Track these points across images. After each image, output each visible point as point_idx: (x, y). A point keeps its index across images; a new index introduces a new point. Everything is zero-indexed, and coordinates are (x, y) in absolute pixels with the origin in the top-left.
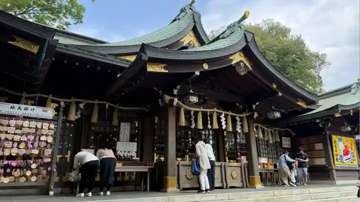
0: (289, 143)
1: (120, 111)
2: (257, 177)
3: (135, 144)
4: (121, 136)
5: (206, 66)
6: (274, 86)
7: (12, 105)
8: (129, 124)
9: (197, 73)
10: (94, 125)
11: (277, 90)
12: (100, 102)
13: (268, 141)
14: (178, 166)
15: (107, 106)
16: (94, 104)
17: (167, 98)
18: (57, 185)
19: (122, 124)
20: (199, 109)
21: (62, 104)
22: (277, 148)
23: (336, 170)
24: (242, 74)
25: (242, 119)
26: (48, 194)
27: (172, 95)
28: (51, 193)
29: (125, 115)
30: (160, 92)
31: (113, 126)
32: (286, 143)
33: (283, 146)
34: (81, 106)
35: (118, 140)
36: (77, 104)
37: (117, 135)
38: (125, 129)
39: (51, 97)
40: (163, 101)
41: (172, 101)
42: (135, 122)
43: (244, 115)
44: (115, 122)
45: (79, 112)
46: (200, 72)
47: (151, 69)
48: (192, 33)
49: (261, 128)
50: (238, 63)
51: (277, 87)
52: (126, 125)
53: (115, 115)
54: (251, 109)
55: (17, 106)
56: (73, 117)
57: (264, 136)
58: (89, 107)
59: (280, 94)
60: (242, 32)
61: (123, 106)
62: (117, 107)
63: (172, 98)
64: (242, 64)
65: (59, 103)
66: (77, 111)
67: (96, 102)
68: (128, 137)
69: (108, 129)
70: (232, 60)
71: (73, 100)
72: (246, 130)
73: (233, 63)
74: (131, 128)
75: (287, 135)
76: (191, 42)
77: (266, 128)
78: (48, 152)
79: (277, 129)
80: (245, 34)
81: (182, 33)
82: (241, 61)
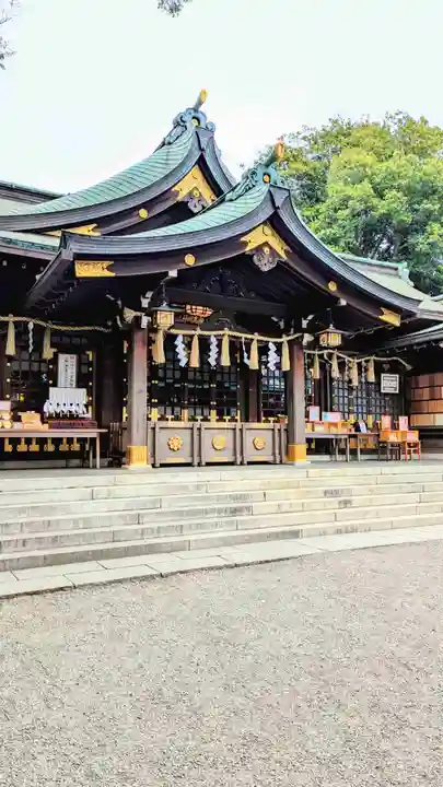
0: (396, 384)
1: (54, 333)
2: (300, 448)
3: (85, 391)
4: (60, 376)
5: (190, 260)
6: (332, 287)
8: (75, 356)
9: (173, 274)
10: (10, 358)
11: (338, 295)
12: (17, 319)
13: (350, 381)
14: (154, 429)
15: (31, 326)
16: (7, 323)
17: (130, 314)
19: (62, 357)
20: (193, 332)
22: (368, 395)
24: (266, 268)
25: (279, 347)
27: (138, 307)
29: (66, 340)
30: (119, 302)
31: (45, 361)
32: (390, 383)
33: (382, 391)
35: (55, 385)
37: (53, 375)
38: (67, 366)
40: (122, 319)
41: (137, 320)
42: (88, 353)
43: (285, 339)
44: (48, 353)
46: (179, 271)
47: (83, 271)
48: (196, 172)
49: (338, 358)
50: (259, 249)
51: (339, 288)
52: (69, 360)
53: (46, 341)
54: (299, 329)
57: (341, 372)
59: (343, 302)
60: (265, 188)
61: (62, 325)
62: (50, 325)
63: (139, 314)
64: (266, 249)
67: (11, 318)
68: (74, 378)
69: (35, 367)
70: (245, 244)
72: (286, 366)
73: (248, 249)
74: (80, 364)
75: (394, 368)
76: (195, 192)
77: (347, 359)
79: (373, 358)
80: (270, 192)
81: (175, 174)
82: (266, 244)
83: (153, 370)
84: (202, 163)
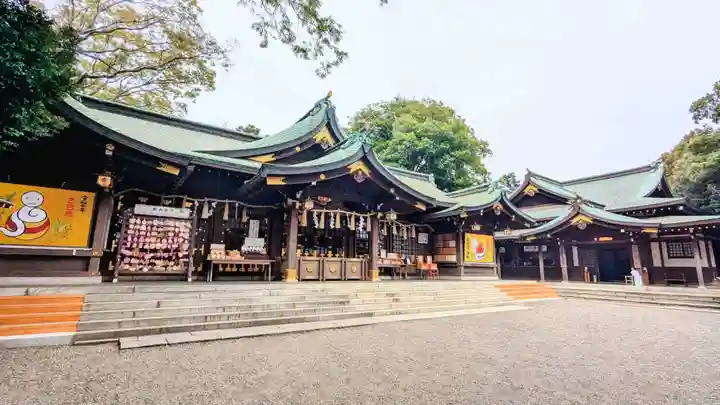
0: (426, 239)
1: (249, 209)
2: (375, 272)
3: (263, 240)
4: (250, 231)
5: (322, 177)
6: (392, 191)
7: (154, 207)
8: (258, 221)
9: (314, 183)
10: (225, 222)
11: (395, 195)
12: (230, 201)
13: (403, 237)
14: (299, 260)
15: (237, 205)
16: (225, 203)
17: (290, 201)
18: (194, 273)
19: (252, 221)
20: (322, 211)
21: (196, 204)
22: (412, 244)
23: (465, 267)
24: (359, 181)
25: (365, 218)
26: (186, 280)
27: (294, 198)
28: (190, 280)
29: (255, 213)
31: (243, 223)
32: (423, 238)
33: (419, 242)
34: (214, 205)
35: (247, 236)
36: (210, 203)
37: (246, 231)
38: (254, 226)
39: (186, 197)
40: (286, 204)
41: (294, 204)
42: (265, 219)
43: (368, 215)
44: (245, 219)
45: (211, 211)
46: (317, 182)
47: (270, 182)
48: (326, 130)
49: (396, 224)
50: (356, 172)
51: (395, 191)
52: (255, 223)
53: (244, 213)
54: (375, 209)
55: (158, 208)
56: (206, 214)
57: (398, 232)
58: (221, 206)
59: (398, 198)
61: (252, 205)
62: (247, 205)
63: (295, 201)
64: (360, 172)
65: (193, 202)
66: (210, 209)
67: (227, 201)
68: (258, 232)
69: (238, 226)
70: (350, 169)
71: (206, 199)
72: (369, 229)
73: (351, 172)
74: (261, 225)
76: (325, 138)
77: (401, 225)
78: (186, 246)
79: (414, 225)
82: (360, 170)
83: (300, 229)
84: (328, 126)
